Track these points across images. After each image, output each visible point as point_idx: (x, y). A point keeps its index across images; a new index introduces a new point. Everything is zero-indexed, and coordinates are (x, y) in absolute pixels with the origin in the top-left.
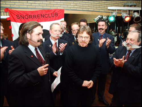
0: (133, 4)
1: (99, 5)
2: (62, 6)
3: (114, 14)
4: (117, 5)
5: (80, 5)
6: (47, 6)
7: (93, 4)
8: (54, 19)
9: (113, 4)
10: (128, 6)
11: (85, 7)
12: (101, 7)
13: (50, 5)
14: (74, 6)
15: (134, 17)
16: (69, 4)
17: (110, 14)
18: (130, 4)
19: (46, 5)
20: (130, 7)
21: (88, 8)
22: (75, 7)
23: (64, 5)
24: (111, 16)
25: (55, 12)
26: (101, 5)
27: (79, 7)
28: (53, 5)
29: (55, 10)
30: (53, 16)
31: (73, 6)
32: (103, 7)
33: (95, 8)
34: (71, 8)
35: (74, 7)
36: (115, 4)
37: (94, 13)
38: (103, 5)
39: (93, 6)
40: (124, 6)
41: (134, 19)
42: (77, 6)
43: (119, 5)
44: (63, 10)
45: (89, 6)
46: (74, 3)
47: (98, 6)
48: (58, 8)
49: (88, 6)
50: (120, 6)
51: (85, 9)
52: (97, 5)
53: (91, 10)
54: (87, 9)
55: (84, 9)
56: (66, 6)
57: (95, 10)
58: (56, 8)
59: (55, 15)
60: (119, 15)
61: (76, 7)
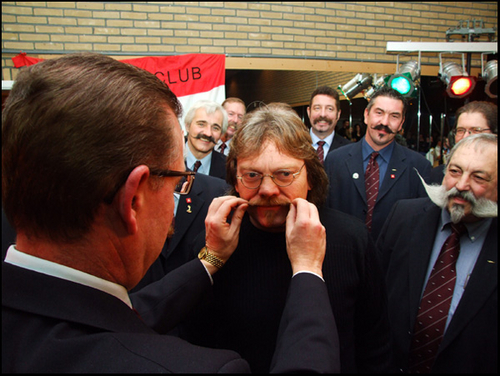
0: (484, 31)
1: (355, 35)
2: (216, 42)
3: (411, 68)
4: (422, 34)
5: (283, 38)
6: (162, 44)
7: (332, 34)
8: (188, 89)
9: (408, 32)
10: (463, 38)
11: (302, 46)
12: (363, 43)
13: (172, 41)
14: (261, 41)
15: (487, 78)
16: (244, 36)
17: (397, 69)
18: (472, 31)
19: (158, 40)
20: (472, 41)
21: (315, 46)
22: (264, 44)
23: (224, 38)
24: (397, 76)
25: (193, 64)
26: (361, 36)
27: (281, 45)
28: (183, 42)
29: (192, 58)
30: (184, 78)
31: (257, 43)
32: (372, 43)
33: (339, 48)
34: (252, 51)
35: (261, 47)
36: (414, 33)
37: (335, 67)
38: (369, 36)
39: (332, 40)
40: (449, 38)
41: (487, 86)
42: (271, 40)
43: (432, 34)
44: (221, 58)
45: (318, 40)
46: (260, 32)
47: (353, 42)
48: (204, 50)
49: (312, 40)
50: (437, 39)
51: (304, 53)
52: (349, 35)
53: (326, 54)
54: (312, 53)
55: (298, 53)
56: (234, 43)
57: (340, 55)
58: (196, 50)
59: (191, 76)
60: (429, 72)
61: (269, 44)
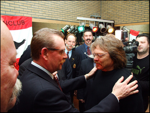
0: (99, 16)
1: (67, 14)
2: (29, 13)
3: (83, 24)
4: (83, 15)
5: (48, 13)
6: (10, 12)
7: (62, 13)
8: (20, 28)
9: (80, 15)
11: (54, 16)
12: (70, 17)
13: (14, 11)
14: (42, 14)
15: (100, 28)
16: (37, 12)
17: (79, 24)
18: (96, 16)
19: (9, 10)
20: (96, 19)
21: (57, 17)
22: (43, 15)
23: (31, 12)
24: (80, 26)
25: (22, 19)
26: (69, 15)
27: (48, 15)
28: (18, 12)
29: (22, 17)
30: (19, 24)
31: (41, 14)
32: (72, 17)
33: (63, 18)
34: (40, 17)
35: (42, 16)
36: (81, 15)
37: (63, 23)
38: (71, 15)
39: (61, 15)
40: (91, 17)
41: (101, 30)
42: (45, 14)
43: (86, 16)
44: (31, 18)
45: (58, 15)
46: (42, 11)
47: (67, 16)
48: (25, 15)
49: (56, 15)
51: (54, 18)
52: (66, 14)
53: (60, 19)
54: (56, 19)
55: (53, 18)
56: (34, 14)
57: (64, 20)
58: (22, 15)
59: (21, 23)
60: (87, 26)
61: (45, 15)
